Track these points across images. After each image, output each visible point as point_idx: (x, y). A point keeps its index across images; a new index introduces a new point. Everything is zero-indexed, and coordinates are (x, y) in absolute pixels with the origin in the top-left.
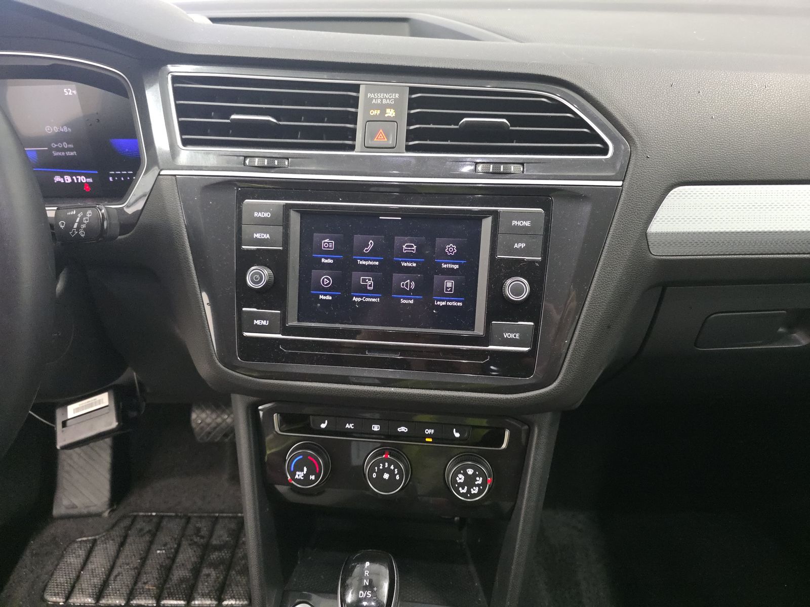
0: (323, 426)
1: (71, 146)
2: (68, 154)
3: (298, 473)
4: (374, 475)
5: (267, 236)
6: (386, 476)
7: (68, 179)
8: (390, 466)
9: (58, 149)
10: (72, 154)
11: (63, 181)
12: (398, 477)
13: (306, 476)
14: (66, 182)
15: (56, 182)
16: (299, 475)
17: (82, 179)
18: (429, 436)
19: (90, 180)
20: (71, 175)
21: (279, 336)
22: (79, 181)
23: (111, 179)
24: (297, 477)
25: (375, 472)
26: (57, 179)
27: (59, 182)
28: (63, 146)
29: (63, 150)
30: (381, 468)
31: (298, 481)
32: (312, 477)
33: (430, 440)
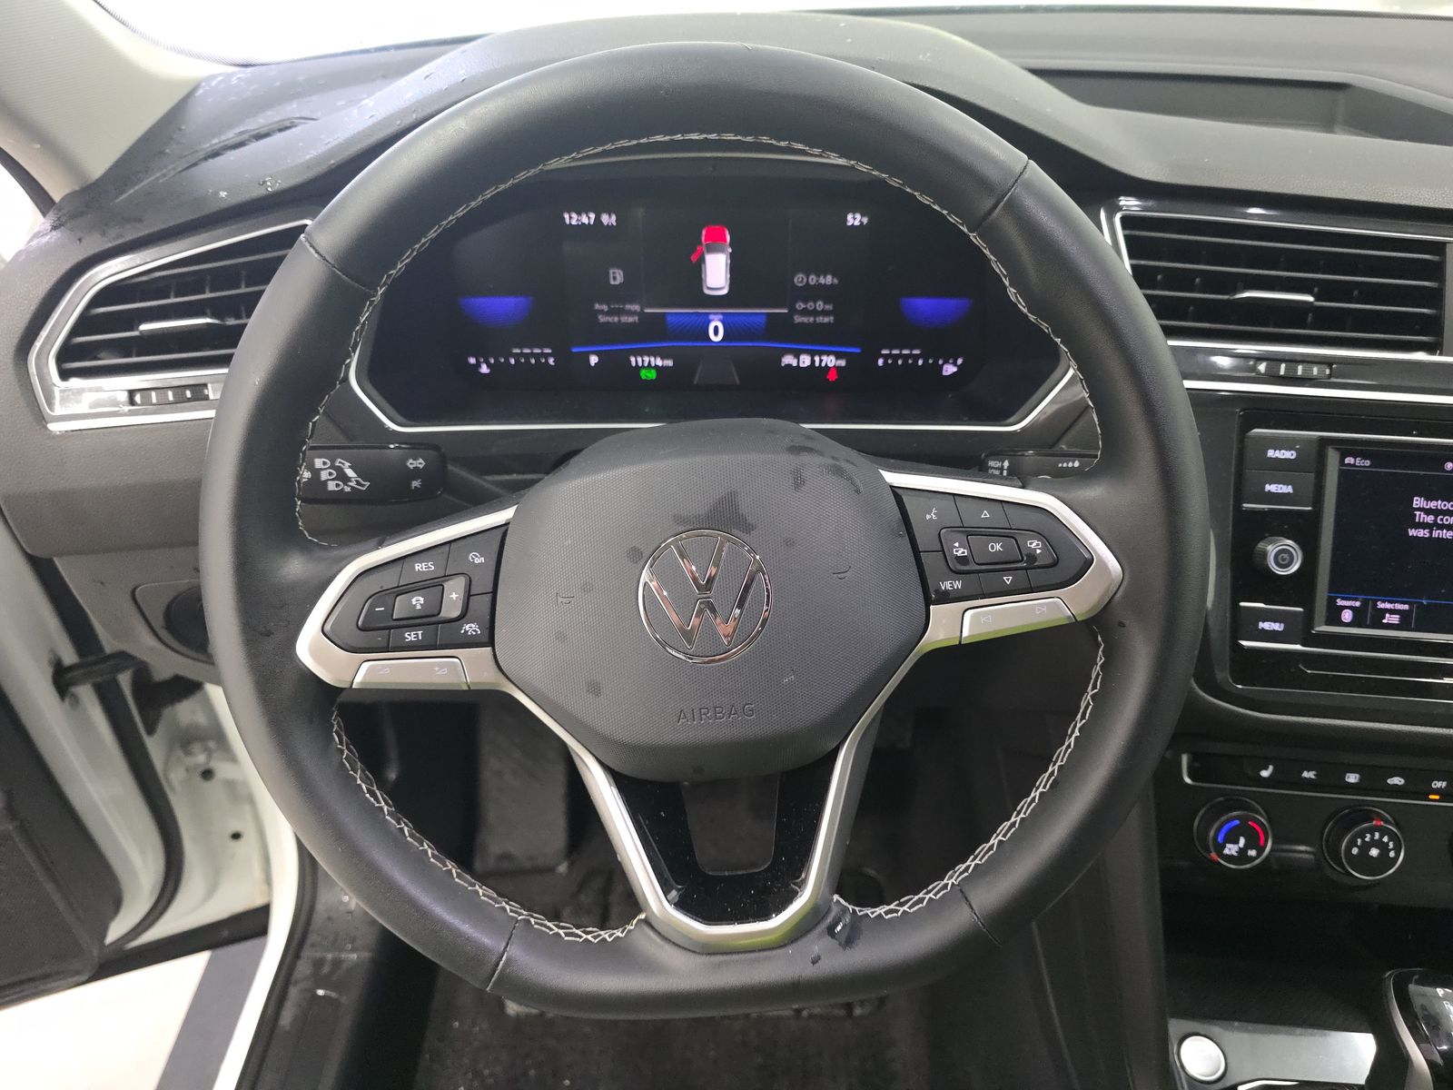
0: (1265, 774)
1: (829, 307)
2: (820, 319)
3: (1228, 846)
4: (1355, 851)
5: (1288, 489)
6: (1374, 852)
7: (805, 361)
8: (1381, 837)
9: (805, 312)
10: (826, 320)
11: (795, 364)
12: (1392, 854)
13: (1242, 852)
14: (801, 365)
15: (783, 365)
16: (1231, 849)
17: (830, 361)
18: (1436, 791)
19: (842, 363)
20: (812, 354)
21: (1298, 647)
22: (823, 365)
23: (880, 362)
24: (1226, 851)
25: (1357, 846)
26: (788, 360)
27: (789, 366)
28: (815, 308)
29: (815, 313)
30: (1367, 839)
31: (1229, 858)
32: (1252, 853)
33: (1437, 797)
